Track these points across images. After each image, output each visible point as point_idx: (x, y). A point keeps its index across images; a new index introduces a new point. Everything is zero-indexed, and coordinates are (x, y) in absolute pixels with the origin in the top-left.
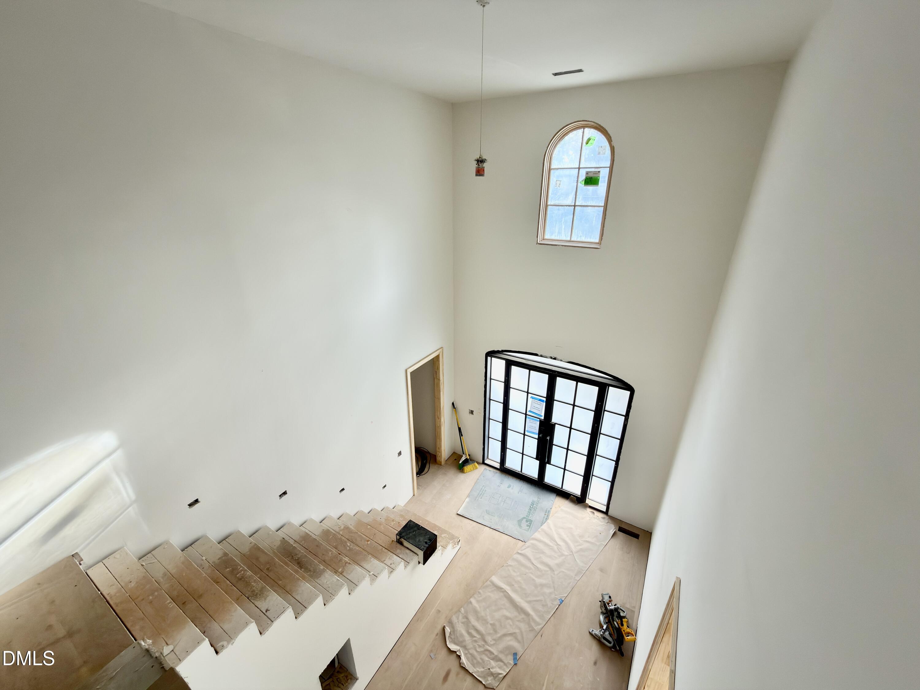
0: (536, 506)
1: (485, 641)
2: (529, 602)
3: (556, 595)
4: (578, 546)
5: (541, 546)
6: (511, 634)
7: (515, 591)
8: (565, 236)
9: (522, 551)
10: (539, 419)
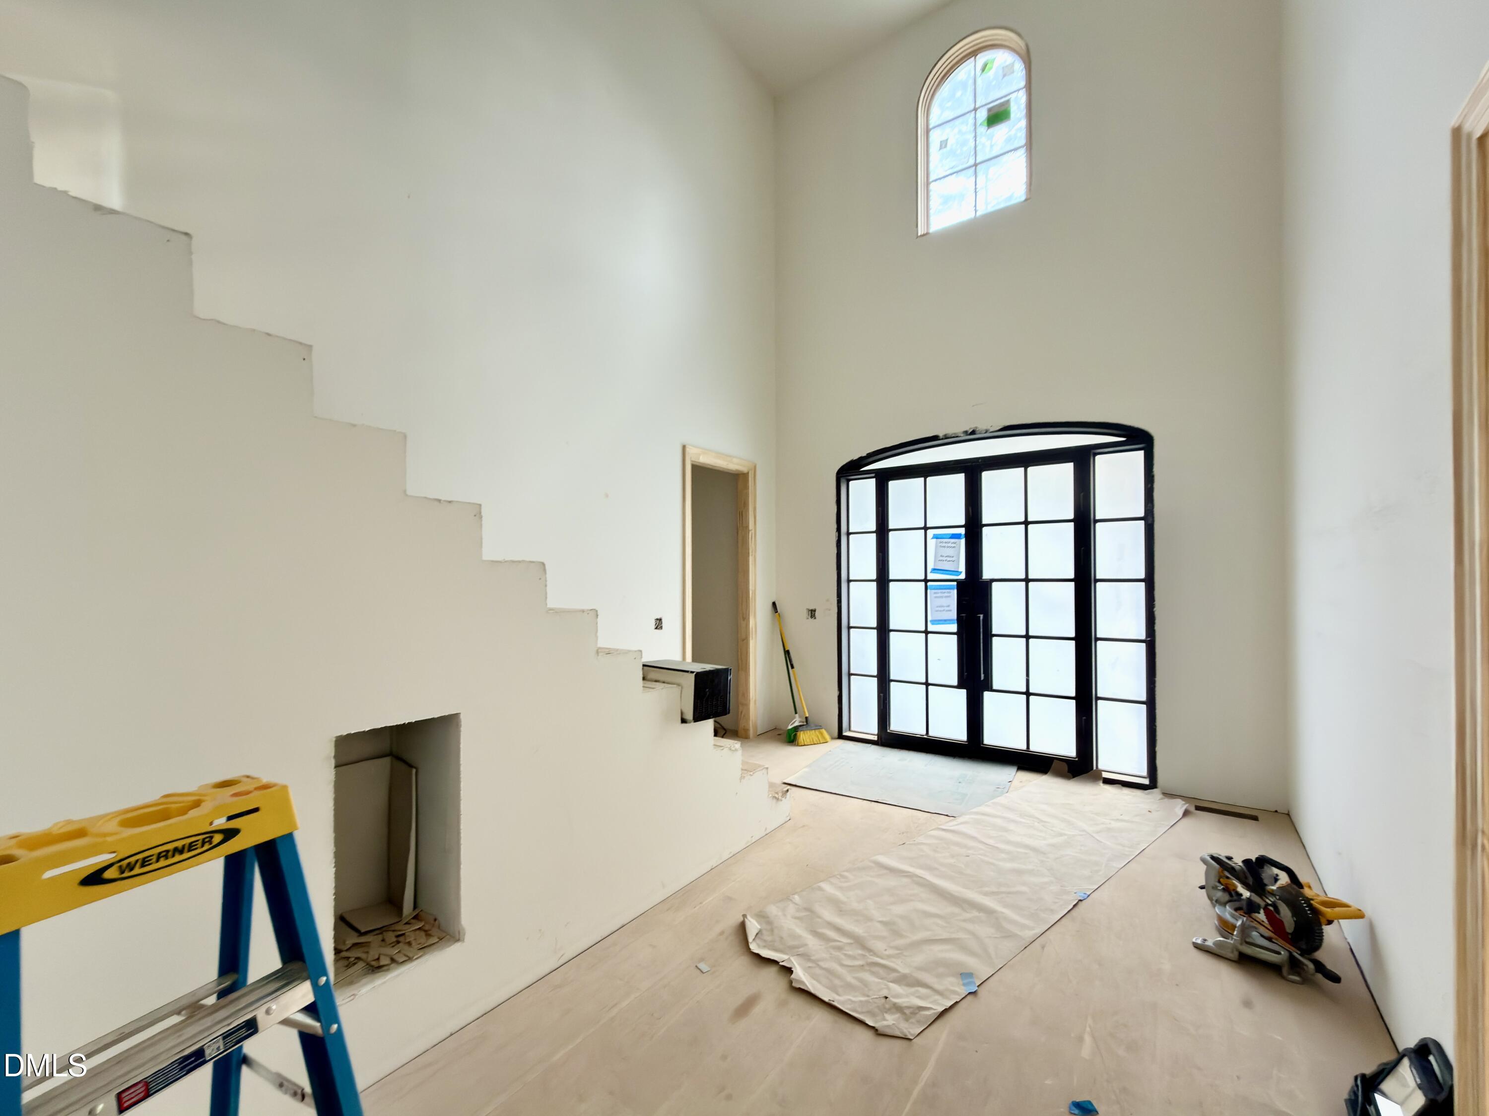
0: (970, 779)
3: (1065, 887)
4: (1096, 825)
6: (947, 941)
9: (951, 827)
10: (955, 583)
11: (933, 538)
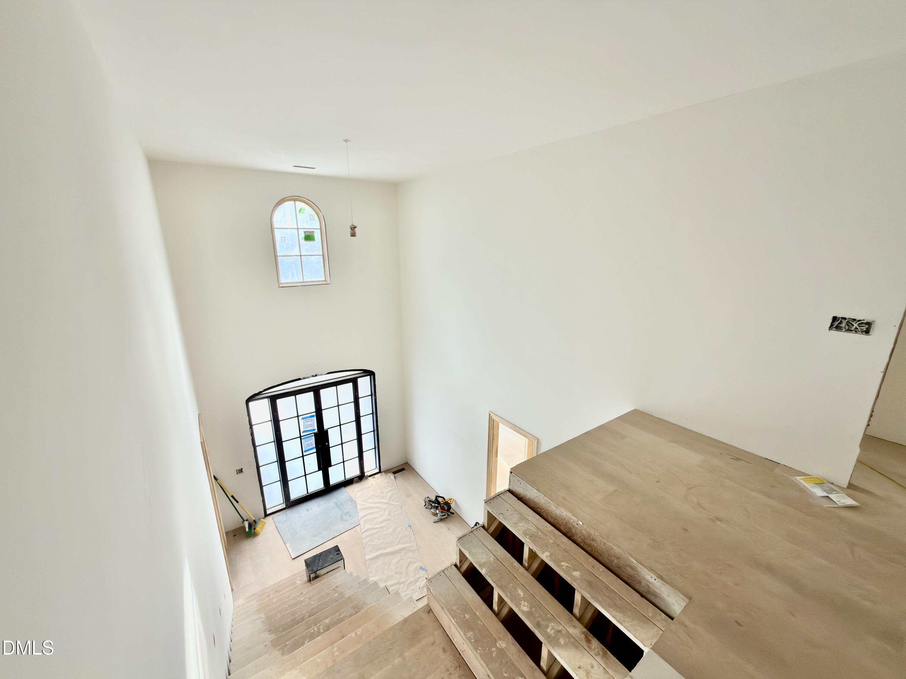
0: (340, 503)
1: (402, 583)
2: (398, 544)
3: (404, 527)
4: (386, 498)
5: (369, 517)
6: (409, 565)
7: (385, 548)
8: (298, 279)
9: (363, 529)
10: (313, 434)
11: (302, 419)
